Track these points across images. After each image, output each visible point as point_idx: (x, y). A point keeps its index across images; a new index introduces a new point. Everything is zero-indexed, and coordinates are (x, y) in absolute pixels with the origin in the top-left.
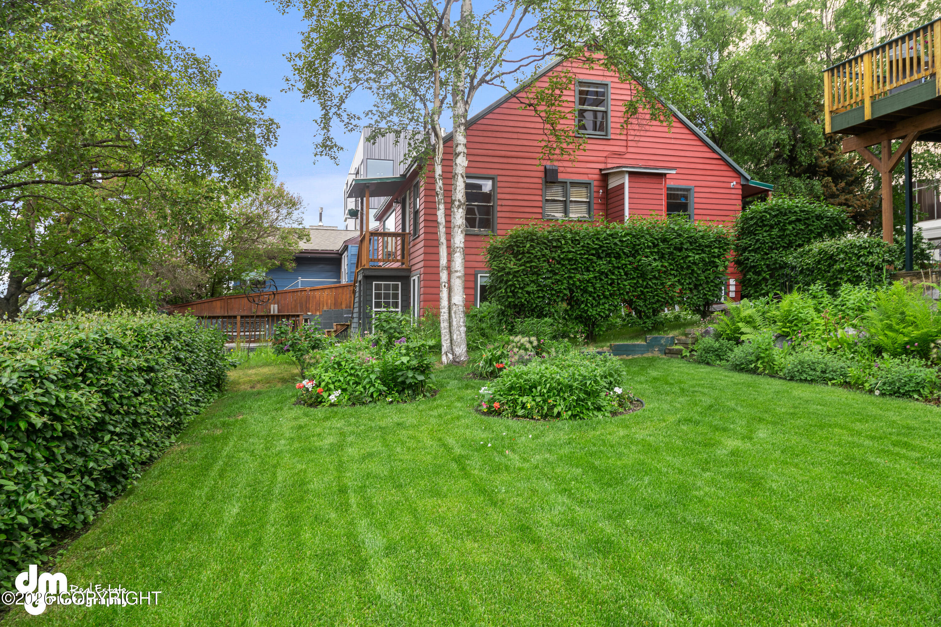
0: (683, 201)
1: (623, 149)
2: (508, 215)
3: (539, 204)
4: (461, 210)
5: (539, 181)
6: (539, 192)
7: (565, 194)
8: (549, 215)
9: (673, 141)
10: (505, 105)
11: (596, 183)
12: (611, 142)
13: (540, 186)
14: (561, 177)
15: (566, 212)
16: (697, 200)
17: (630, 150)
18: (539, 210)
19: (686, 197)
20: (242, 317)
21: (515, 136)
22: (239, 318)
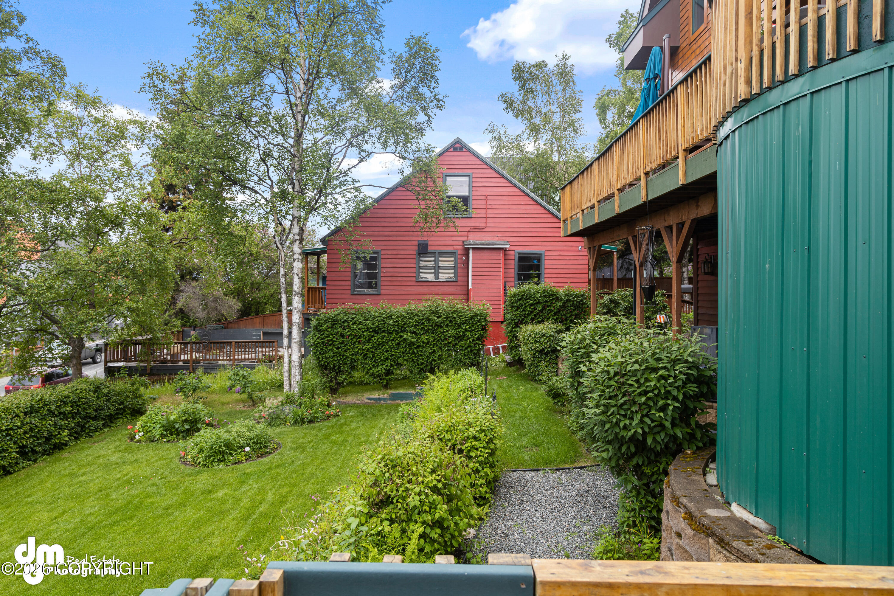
0: (535, 262)
1: (483, 225)
2: (389, 279)
3: (414, 270)
4: (296, 298)
5: (414, 253)
6: (414, 261)
7: (436, 261)
8: (422, 278)
9: (526, 216)
10: (387, 198)
11: (460, 252)
12: (473, 220)
13: (414, 256)
14: (431, 249)
15: (437, 275)
16: (546, 262)
17: (488, 225)
18: (414, 275)
19: (539, 260)
20: (236, 342)
21: (395, 220)
22: (234, 343)
